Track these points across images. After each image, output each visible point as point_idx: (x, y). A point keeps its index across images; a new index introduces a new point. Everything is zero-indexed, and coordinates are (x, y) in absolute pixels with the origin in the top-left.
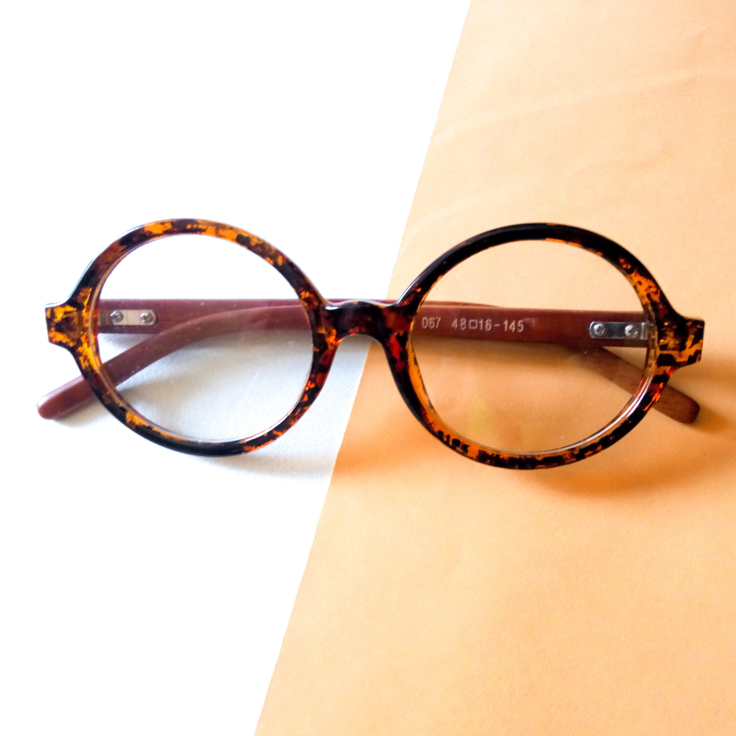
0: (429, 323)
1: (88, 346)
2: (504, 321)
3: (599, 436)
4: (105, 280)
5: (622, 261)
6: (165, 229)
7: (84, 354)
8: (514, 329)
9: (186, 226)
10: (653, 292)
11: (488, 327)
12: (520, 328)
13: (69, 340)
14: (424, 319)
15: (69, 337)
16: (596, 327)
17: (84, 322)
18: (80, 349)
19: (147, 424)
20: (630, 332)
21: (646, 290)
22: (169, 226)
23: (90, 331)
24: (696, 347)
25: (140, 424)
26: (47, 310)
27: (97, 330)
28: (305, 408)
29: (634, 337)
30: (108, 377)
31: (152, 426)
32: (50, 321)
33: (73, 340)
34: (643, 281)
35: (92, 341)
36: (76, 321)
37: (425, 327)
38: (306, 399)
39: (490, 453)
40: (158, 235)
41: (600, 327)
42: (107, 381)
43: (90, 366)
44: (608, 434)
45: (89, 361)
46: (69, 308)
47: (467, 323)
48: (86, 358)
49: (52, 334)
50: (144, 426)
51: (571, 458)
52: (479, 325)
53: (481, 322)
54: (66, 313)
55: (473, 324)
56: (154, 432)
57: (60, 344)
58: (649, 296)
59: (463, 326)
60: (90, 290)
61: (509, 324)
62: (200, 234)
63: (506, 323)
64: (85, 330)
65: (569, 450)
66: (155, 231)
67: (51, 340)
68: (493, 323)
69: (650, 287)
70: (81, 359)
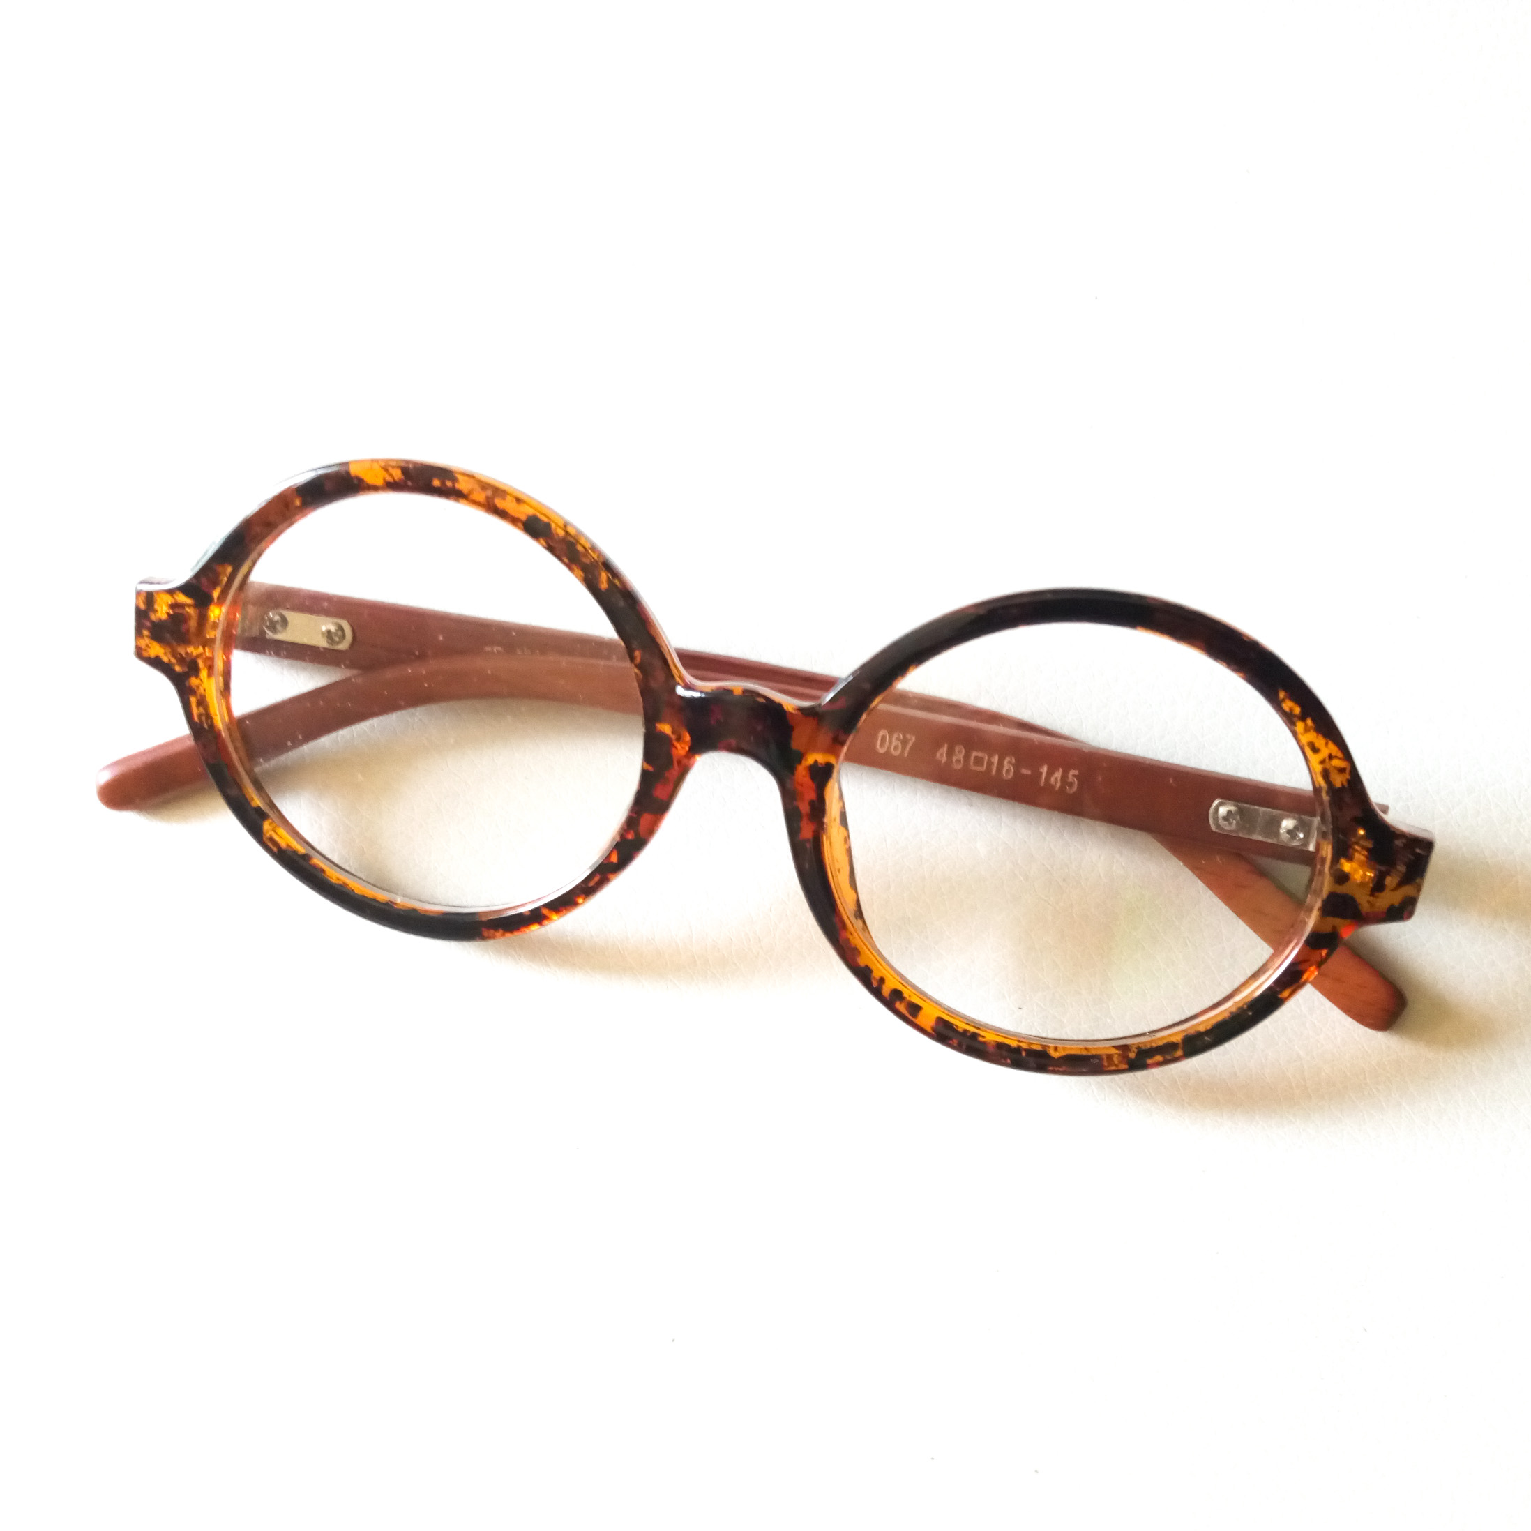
0: (890, 742)
1: (210, 675)
2: (1041, 765)
3: (1184, 1031)
4: (260, 555)
5: (1282, 695)
6: (389, 479)
7: (201, 690)
8: (1058, 785)
9: (431, 481)
10: (1335, 768)
11: (1008, 771)
12: (1071, 785)
13: (173, 661)
14: (882, 733)
15: (174, 654)
16: (1223, 811)
17: (208, 627)
18: (194, 681)
19: (301, 850)
20: (1289, 832)
21: (1322, 762)
22: (398, 474)
23: (218, 645)
24: (1407, 890)
25: (288, 845)
26: (138, 593)
27: (230, 642)
28: (611, 876)
29: (1295, 843)
30: (239, 744)
31: (312, 853)
32: (143, 615)
33: (181, 660)
34: (1320, 742)
35: (219, 665)
36: (193, 624)
37: (882, 751)
38: (614, 859)
39: (961, 1026)
40: (375, 488)
41: (1229, 812)
42: (237, 752)
43: (208, 716)
44: (1202, 1029)
45: (206, 708)
46: (182, 598)
47: (967, 757)
48: (202, 702)
49: (143, 643)
50: (295, 852)
51: (1120, 1062)
52: (990, 764)
53: (996, 759)
54: (174, 606)
55: (979, 761)
56: (315, 867)
57: (156, 663)
58: (1326, 774)
59: (958, 761)
60: (229, 569)
61: (1050, 773)
62: (457, 501)
63: (1044, 769)
64: (208, 643)
65: (1116, 1047)
66: (369, 479)
67: (140, 653)
68: (1017, 766)
69: (1331, 757)
70: (193, 700)
